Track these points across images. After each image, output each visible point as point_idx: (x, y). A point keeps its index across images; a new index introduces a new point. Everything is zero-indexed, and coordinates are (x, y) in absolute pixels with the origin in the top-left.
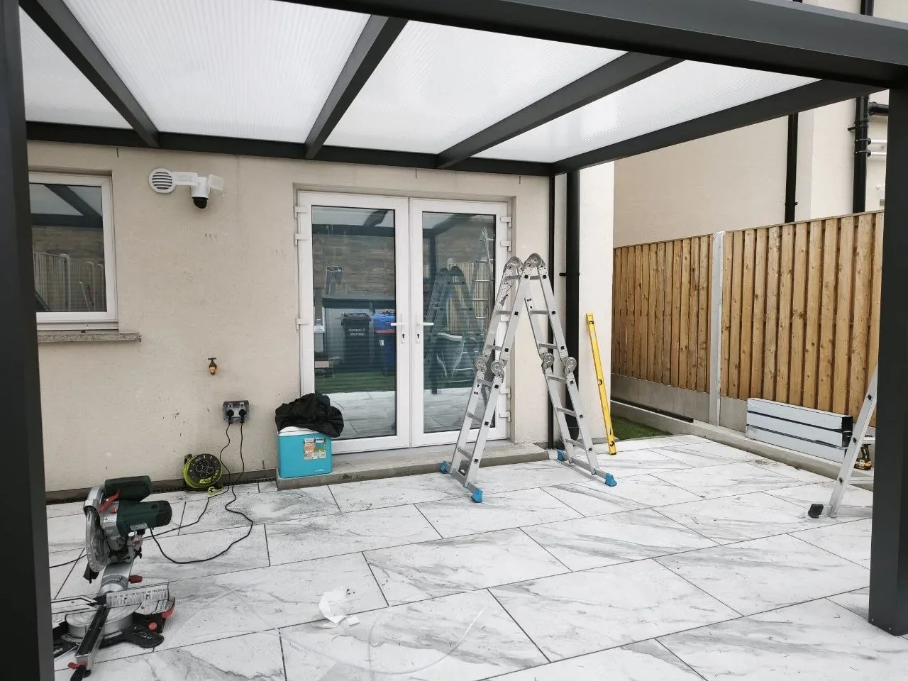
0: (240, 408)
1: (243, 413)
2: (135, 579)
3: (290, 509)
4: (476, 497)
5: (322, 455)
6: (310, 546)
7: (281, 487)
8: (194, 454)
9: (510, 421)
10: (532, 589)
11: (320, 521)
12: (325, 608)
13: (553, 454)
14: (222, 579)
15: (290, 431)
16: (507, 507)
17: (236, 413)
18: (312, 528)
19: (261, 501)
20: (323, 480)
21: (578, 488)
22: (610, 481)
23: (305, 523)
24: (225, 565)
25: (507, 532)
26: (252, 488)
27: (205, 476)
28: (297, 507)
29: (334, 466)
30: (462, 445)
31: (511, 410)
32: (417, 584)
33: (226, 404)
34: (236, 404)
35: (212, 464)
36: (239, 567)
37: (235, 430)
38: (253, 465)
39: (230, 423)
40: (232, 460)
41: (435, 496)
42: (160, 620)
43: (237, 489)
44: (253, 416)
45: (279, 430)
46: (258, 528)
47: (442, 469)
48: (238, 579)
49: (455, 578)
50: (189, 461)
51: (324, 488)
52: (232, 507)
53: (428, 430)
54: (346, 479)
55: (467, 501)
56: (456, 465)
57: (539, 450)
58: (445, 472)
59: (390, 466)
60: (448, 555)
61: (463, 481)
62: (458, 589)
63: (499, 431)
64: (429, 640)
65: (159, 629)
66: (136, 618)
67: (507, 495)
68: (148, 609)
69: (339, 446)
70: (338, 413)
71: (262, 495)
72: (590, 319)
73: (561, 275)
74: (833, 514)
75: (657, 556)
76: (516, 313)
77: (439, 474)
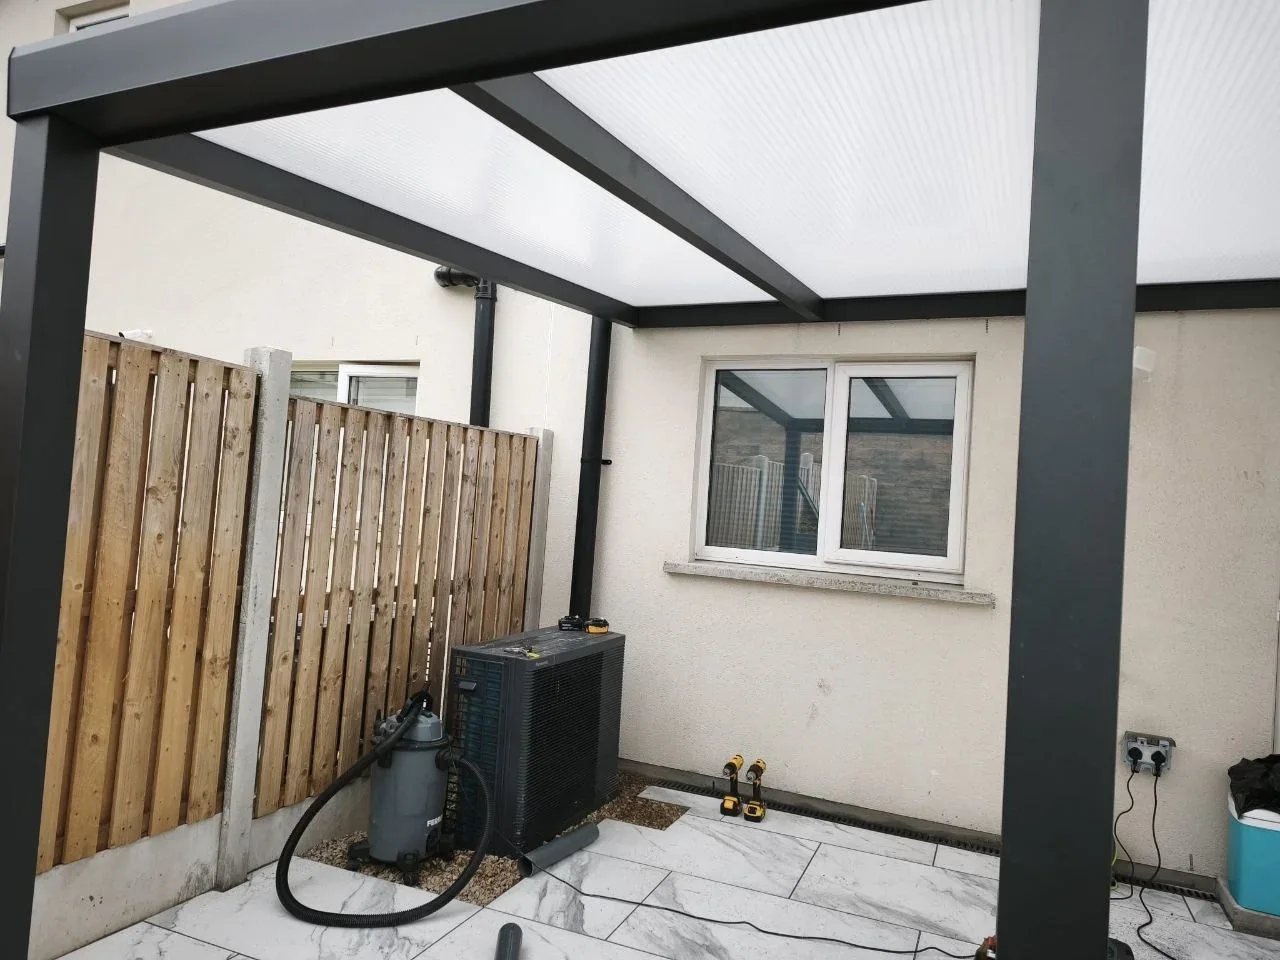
0: (1155, 749)
1: (1159, 759)
7: (1245, 927)
15: (1261, 818)
17: (1146, 755)
19: (1202, 938)
26: (1177, 905)
33: (1129, 735)
34: (1153, 740)
37: (1144, 786)
38: (1174, 860)
39: (1134, 771)
40: (1137, 841)
43: (1149, 896)
44: (1177, 765)
45: (1241, 811)
52: (1148, 935)
71: (1211, 936)
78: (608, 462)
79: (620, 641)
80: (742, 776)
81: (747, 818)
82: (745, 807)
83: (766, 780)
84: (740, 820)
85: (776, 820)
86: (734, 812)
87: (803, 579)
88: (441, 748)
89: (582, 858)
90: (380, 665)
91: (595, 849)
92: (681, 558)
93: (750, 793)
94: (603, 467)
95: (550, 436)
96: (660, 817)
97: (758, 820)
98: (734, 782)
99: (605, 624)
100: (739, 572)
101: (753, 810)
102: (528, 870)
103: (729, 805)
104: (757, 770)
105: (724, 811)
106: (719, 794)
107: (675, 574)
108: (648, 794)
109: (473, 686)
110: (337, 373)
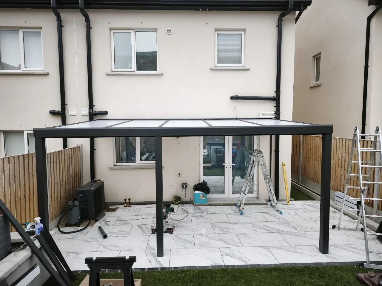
1: (186, 186)
2: (167, 222)
3: (196, 211)
4: (242, 213)
5: (204, 198)
6: (200, 220)
7: (195, 206)
8: (175, 196)
9: (258, 193)
10: (246, 235)
11: (203, 215)
12: (202, 232)
13: (269, 203)
14: (182, 224)
15: (197, 192)
16: (249, 217)
17: (184, 186)
18: (201, 216)
19: (190, 208)
20: (205, 205)
21: (271, 214)
22: (281, 213)
23: (200, 215)
24: (182, 222)
25: (245, 223)
26: (188, 205)
27: (177, 201)
28: (198, 211)
29: (207, 201)
30: (241, 199)
31: (258, 189)
32: (221, 230)
33: (182, 184)
34: (185, 184)
35: (179, 198)
36: (185, 222)
37: (184, 190)
38: (188, 199)
39: (183, 188)
40: (184, 198)
41: (232, 212)
42: (172, 229)
43: (184, 204)
44: (188, 187)
45: (194, 191)
46: (189, 215)
47: (235, 205)
48: (185, 225)
49: (231, 230)
50: (174, 197)
51: (204, 207)
52: (184, 209)
53: (233, 194)
54: (210, 205)
55: (239, 214)
56: (238, 205)
57: (265, 202)
58: (236, 206)
59: (222, 203)
60: (230, 226)
61: (239, 209)
62: (230, 232)
63: (254, 195)
64: (221, 240)
65: (172, 231)
66: (168, 229)
67: (251, 214)
68: (170, 227)
69: (209, 196)
70: (209, 188)
71: (190, 207)
72: (283, 164)
73: (274, 151)
74: (339, 228)
75: (280, 232)
76: (254, 166)
77: (235, 206)
78: (95, 149)
79: (103, 184)
80: (127, 201)
81: (128, 207)
82: (128, 206)
83: (131, 201)
84: (127, 207)
85: (133, 206)
86: (126, 207)
87: (134, 167)
88: (79, 206)
89: (104, 217)
91: (106, 216)
92: (112, 166)
93: (129, 203)
94: (95, 151)
95: (82, 145)
96: (114, 210)
97: (130, 207)
98: (126, 202)
99: (100, 180)
100: (123, 167)
101: (129, 206)
102: (97, 221)
103: (125, 205)
104: (129, 199)
105: (125, 207)
106: (123, 205)
107: (111, 169)
108: (111, 207)
109: (82, 195)
110: (23, 132)
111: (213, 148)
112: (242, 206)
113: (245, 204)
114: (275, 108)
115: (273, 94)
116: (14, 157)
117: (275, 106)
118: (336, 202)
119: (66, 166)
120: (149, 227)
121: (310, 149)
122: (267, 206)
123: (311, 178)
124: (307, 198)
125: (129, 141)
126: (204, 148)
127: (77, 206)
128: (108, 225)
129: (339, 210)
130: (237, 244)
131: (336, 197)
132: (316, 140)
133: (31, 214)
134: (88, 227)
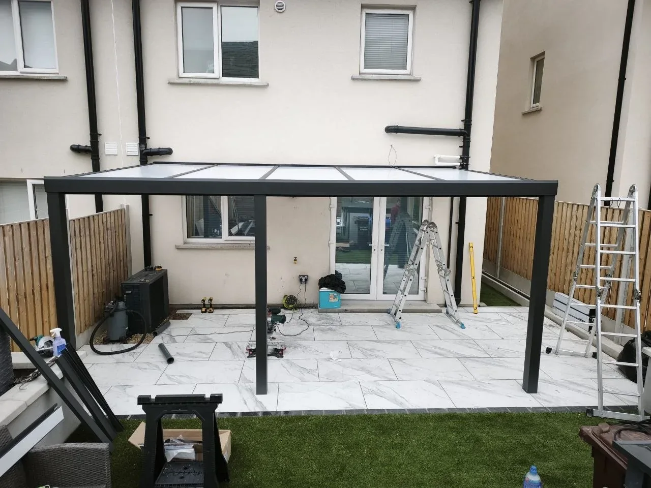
0: (305, 278)
1: (306, 280)
2: (274, 338)
3: (322, 321)
4: (398, 326)
5: (337, 300)
6: (329, 336)
7: (320, 312)
8: (288, 295)
9: (426, 292)
10: (404, 360)
11: (333, 327)
12: (331, 355)
13: (444, 310)
14: (299, 342)
15: (324, 289)
16: (410, 332)
17: (303, 280)
18: (330, 329)
19: (311, 316)
20: (337, 311)
21: (447, 328)
22: (462, 326)
23: (328, 327)
24: (300, 338)
25: (404, 341)
26: (308, 311)
27: (291, 304)
28: (325, 321)
29: (341, 305)
30: (397, 302)
31: (426, 288)
32: (363, 353)
33: (300, 276)
34: (304, 276)
35: (294, 300)
36: (305, 340)
37: (303, 286)
38: (309, 301)
39: (301, 283)
40: (301, 299)
41: (382, 323)
42: (282, 350)
43: (303, 310)
44: (310, 281)
45: (320, 288)
46: (311, 327)
47: (388, 312)
48: (304, 343)
49: (377, 353)
50: (286, 297)
51: (336, 314)
52: (301, 318)
53: (384, 293)
54: (346, 311)
55: (394, 327)
56: (393, 311)
57: (438, 308)
58: (389, 313)
59: (366, 308)
60: (379, 346)
61: (394, 318)
62: (377, 357)
63: (420, 296)
64: (363, 369)
65: (282, 354)
66: (275, 349)
67: (413, 327)
68: (279, 347)
69: (344, 296)
70: (344, 283)
71: (312, 314)
72: (471, 245)
73: (456, 223)
74: (557, 353)
75: (460, 357)
76: (422, 248)
77: (386, 314)
78: (152, 215)
79: (165, 273)
80: (207, 302)
81: (209, 312)
82: (208, 310)
83: (213, 303)
84: (207, 314)
85: (217, 312)
86: (205, 312)
87: (219, 246)
88: (126, 309)
89: (169, 329)
90: (96, 290)
91: (171, 327)
92: (180, 243)
93: (209, 306)
94: (150, 217)
95: (128, 207)
96: (186, 317)
97: (212, 312)
98: (204, 305)
99: (161, 267)
100: (199, 246)
101: (211, 310)
102: (156, 334)
103: (204, 310)
104: (211, 300)
105: (202, 312)
106: (201, 308)
107: (178, 248)
108: (178, 312)
109: (130, 292)
110: (26, 182)
111: (353, 216)
112: (399, 314)
113: (404, 311)
114: (462, 149)
115: (458, 125)
116: (12, 226)
117: (462, 145)
118: (554, 310)
119: (102, 241)
120: (244, 346)
121: (517, 220)
122: (440, 314)
123: (515, 270)
124: (508, 302)
125: (209, 202)
126: (338, 215)
127: (122, 310)
128: (174, 341)
129: (558, 322)
130: (388, 376)
131: (555, 301)
132: (528, 205)
133: (45, 322)
134: (142, 345)
